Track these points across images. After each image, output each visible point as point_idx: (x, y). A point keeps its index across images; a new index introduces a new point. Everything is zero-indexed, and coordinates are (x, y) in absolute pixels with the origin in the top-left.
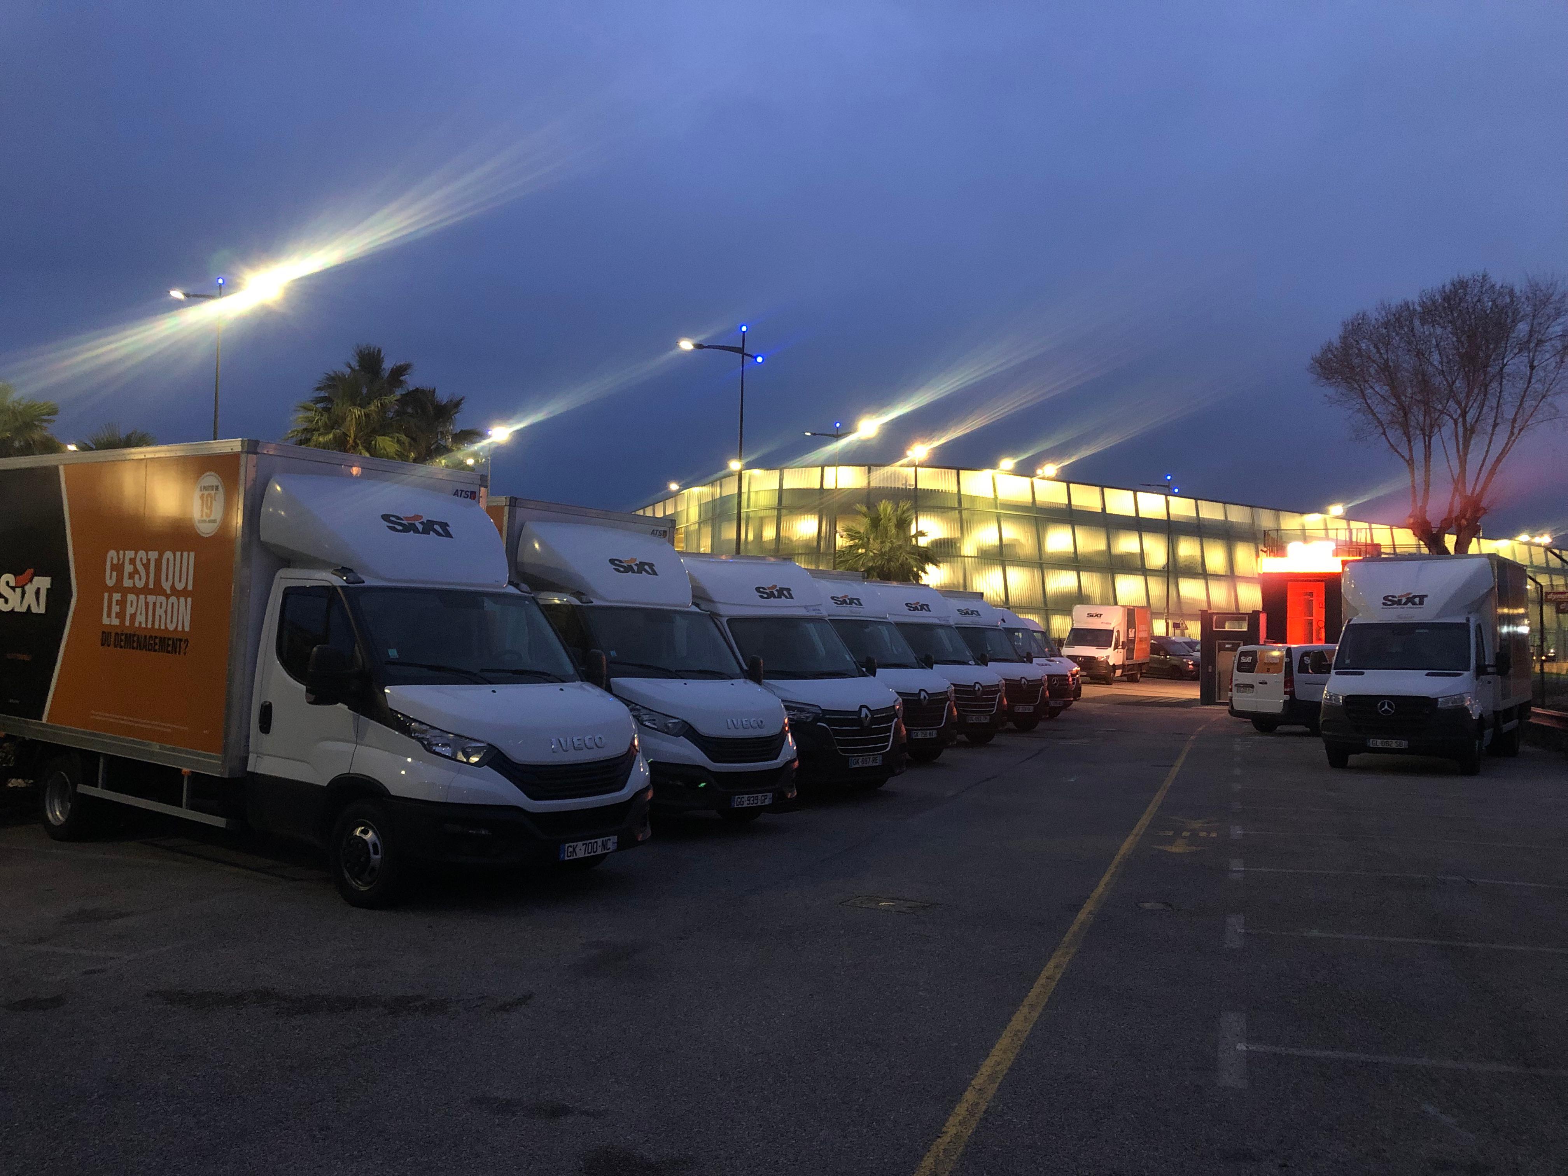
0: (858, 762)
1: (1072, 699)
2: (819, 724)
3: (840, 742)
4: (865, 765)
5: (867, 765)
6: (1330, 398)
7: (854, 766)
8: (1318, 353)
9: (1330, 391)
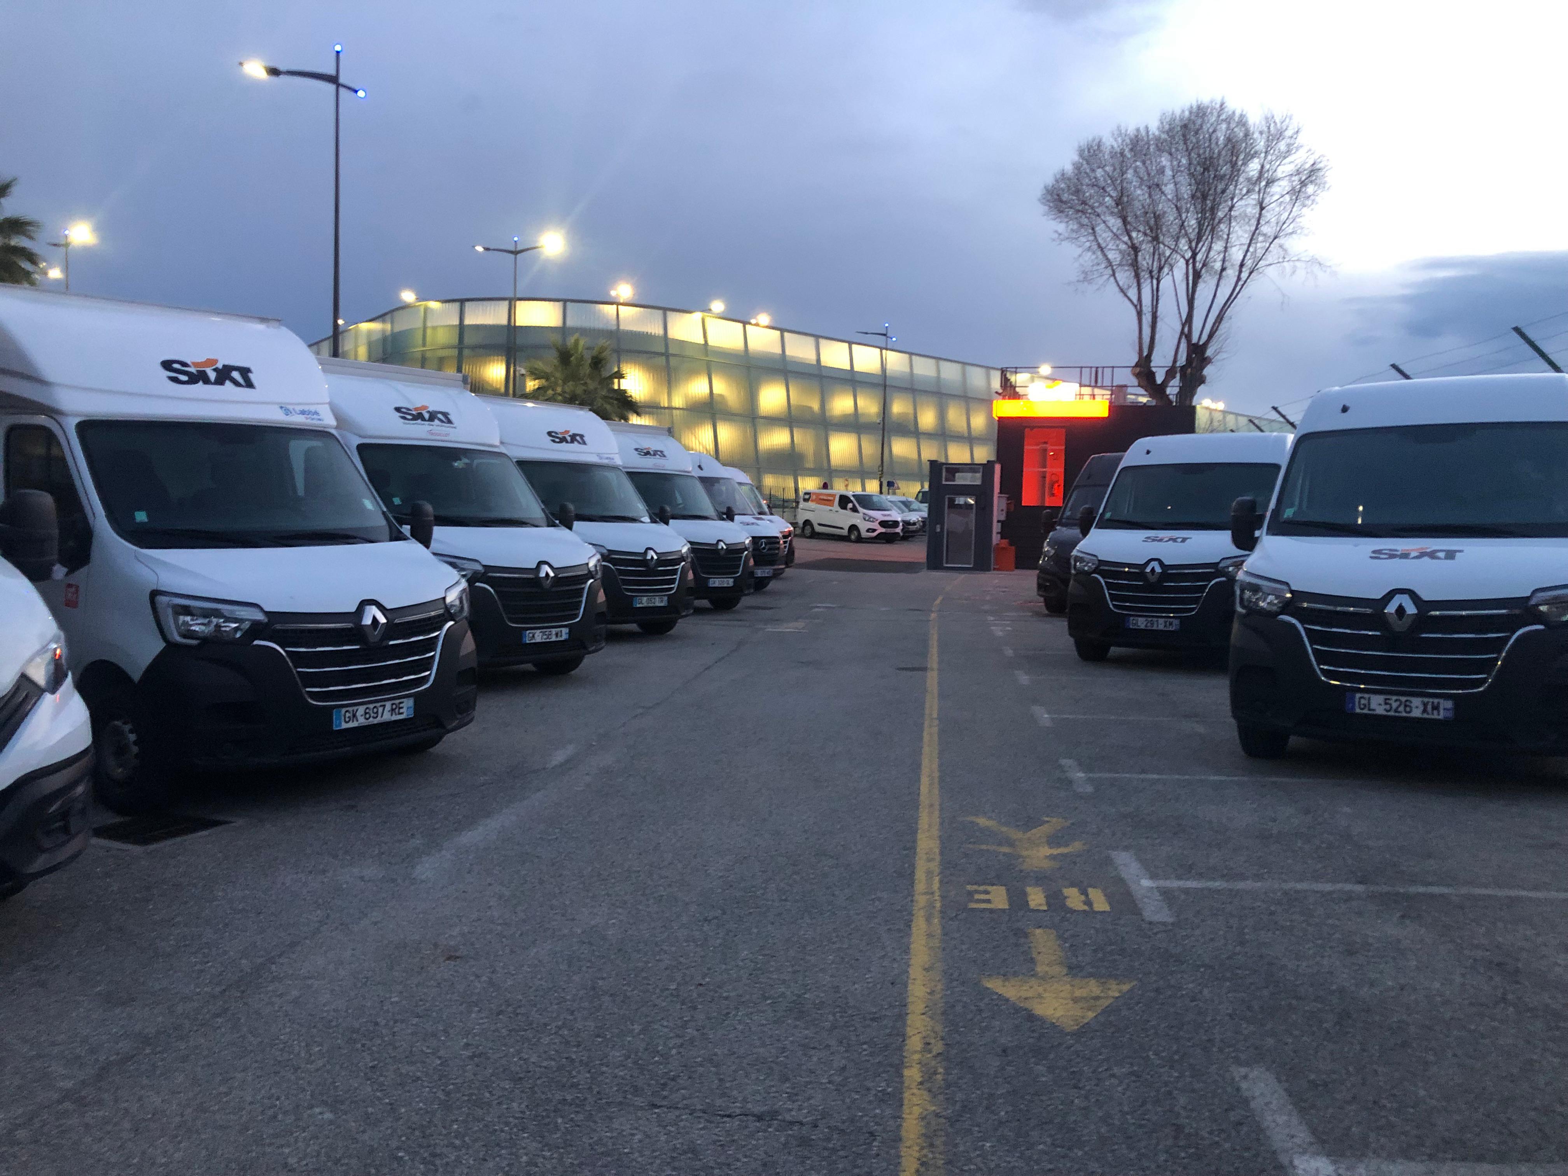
0: (354, 716)
1: (783, 567)
2: (256, 642)
3: (311, 679)
4: (372, 721)
5: (376, 721)
6: (1060, 234)
7: (344, 726)
8: (1050, 181)
9: (1061, 227)
